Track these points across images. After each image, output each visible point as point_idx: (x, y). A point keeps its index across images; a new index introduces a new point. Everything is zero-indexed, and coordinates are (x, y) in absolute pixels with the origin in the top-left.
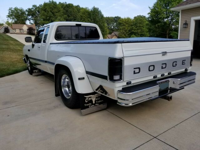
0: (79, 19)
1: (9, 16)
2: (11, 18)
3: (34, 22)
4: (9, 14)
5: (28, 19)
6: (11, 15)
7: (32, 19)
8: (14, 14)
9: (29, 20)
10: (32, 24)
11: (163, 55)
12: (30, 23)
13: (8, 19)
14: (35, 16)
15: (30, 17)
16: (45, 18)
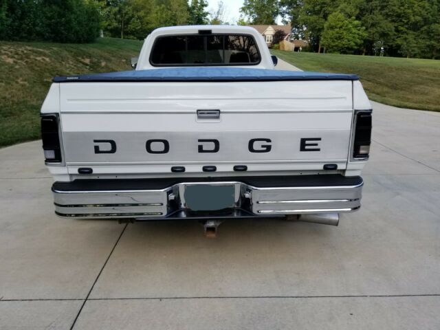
0: (395, 6)
1: (243, 9)
2: (247, 14)
3: (290, 18)
4: (244, 4)
5: (281, 13)
6: (248, 7)
7: (288, 13)
8: (254, 4)
9: (283, 16)
10: (287, 23)
11: (199, 117)
12: (283, 21)
13: (241, 16)
14: (295, 6)
15: (284, 9)
16: (312, 9)
